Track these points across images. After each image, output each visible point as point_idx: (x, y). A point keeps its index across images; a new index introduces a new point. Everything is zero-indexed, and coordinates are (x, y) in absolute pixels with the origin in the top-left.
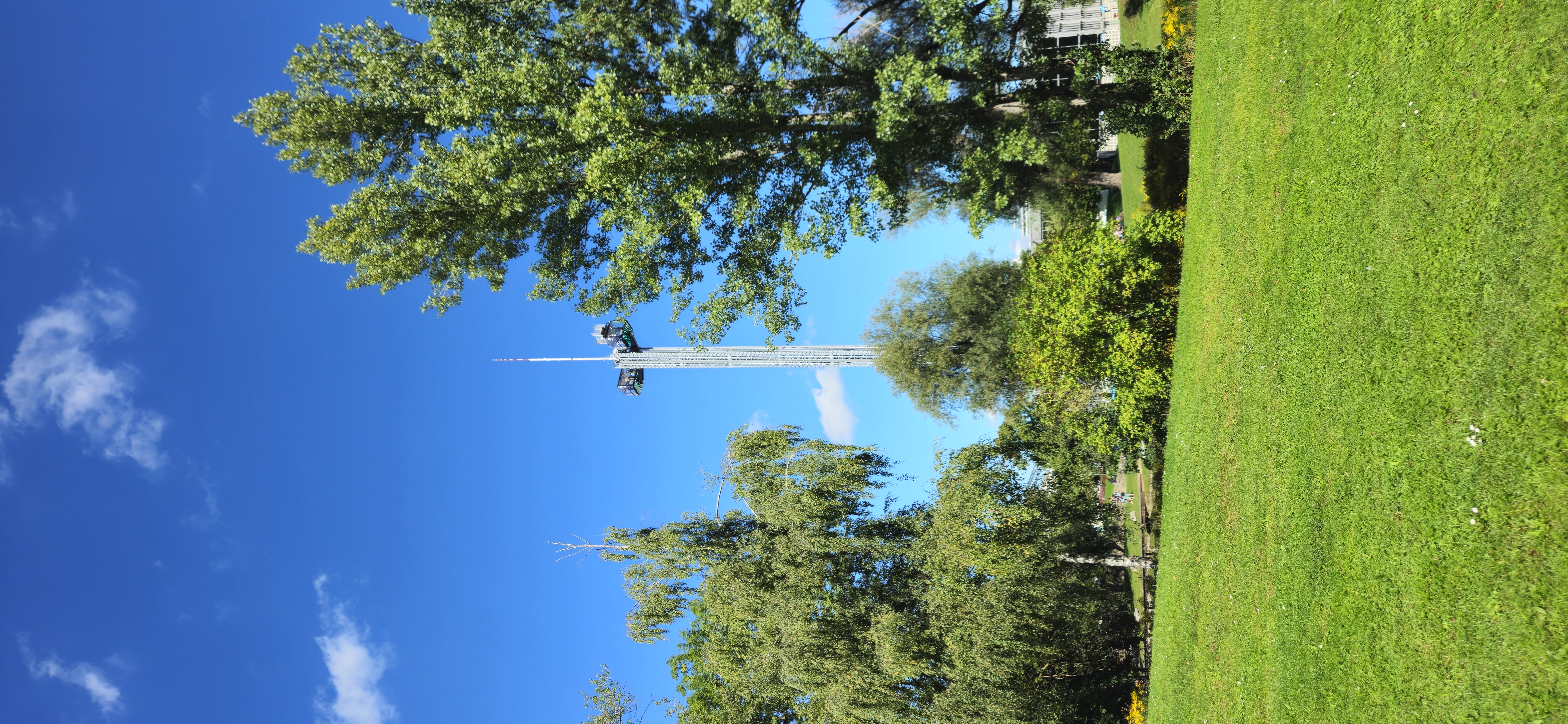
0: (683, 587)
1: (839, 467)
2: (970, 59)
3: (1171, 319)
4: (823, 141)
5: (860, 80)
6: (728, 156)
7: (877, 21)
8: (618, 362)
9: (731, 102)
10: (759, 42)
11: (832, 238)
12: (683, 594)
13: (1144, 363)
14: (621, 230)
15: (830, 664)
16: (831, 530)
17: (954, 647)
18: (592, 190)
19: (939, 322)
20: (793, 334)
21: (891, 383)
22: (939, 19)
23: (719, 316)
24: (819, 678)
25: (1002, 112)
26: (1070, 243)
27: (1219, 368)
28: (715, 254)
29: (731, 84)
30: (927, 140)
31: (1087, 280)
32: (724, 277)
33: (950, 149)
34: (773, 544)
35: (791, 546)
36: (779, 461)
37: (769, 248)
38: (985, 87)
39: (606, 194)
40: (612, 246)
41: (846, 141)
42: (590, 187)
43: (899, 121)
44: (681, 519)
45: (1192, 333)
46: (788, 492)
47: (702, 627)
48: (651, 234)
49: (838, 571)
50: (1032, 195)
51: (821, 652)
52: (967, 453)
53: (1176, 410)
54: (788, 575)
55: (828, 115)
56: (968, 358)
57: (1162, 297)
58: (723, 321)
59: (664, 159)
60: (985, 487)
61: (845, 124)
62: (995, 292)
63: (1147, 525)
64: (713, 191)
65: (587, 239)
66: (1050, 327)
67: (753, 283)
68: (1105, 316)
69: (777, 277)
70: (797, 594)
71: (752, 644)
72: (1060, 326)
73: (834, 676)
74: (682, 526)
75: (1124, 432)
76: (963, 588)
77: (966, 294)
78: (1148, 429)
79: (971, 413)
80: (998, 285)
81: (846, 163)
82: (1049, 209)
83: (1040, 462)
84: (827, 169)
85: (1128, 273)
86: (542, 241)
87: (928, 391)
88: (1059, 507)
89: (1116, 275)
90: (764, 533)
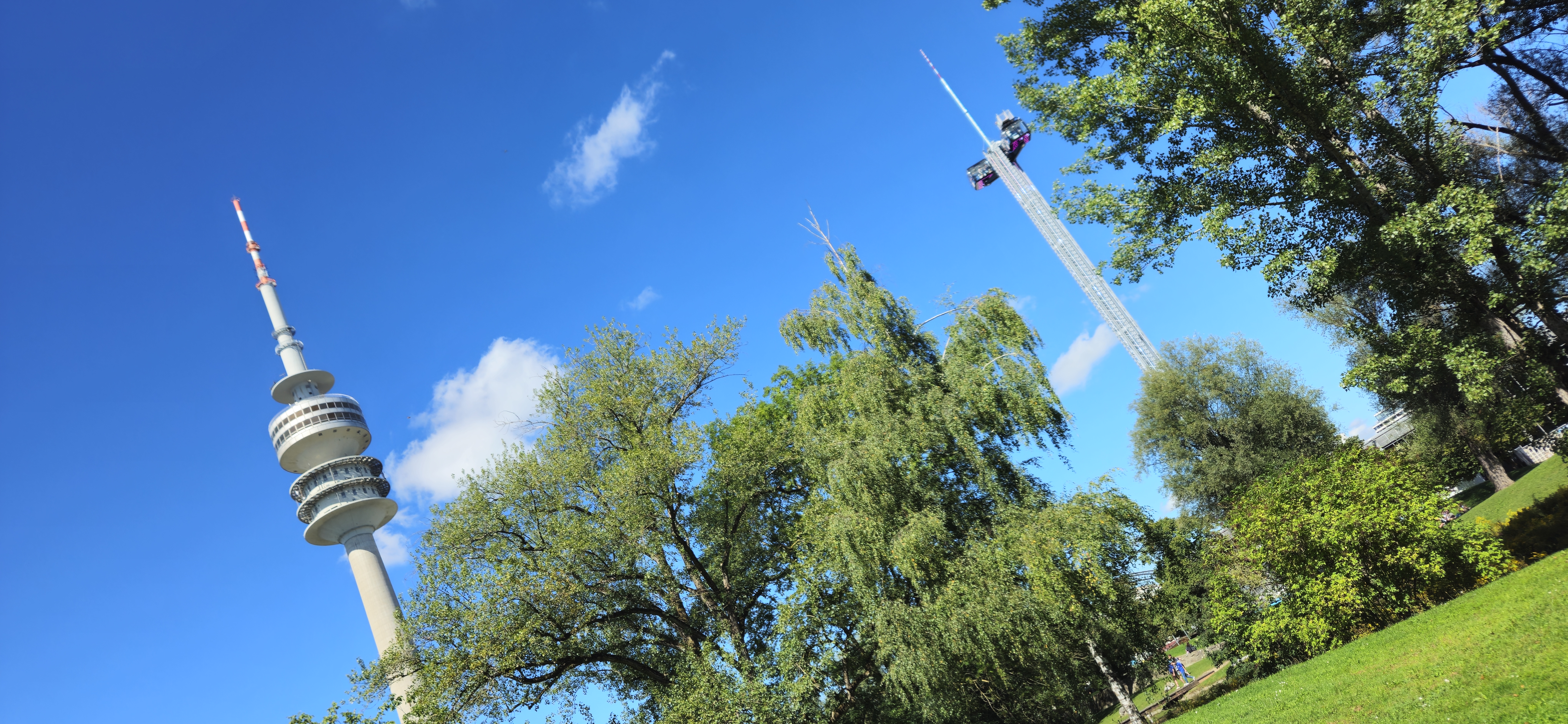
0: (846, 338)
1: (1032, 401)
2: (1532, 263)
3: (1394, 617)
4: (1337, 182)
5: (1428, 173)
6: (1256, 108)
7: (1505, 148)
8: (990, 152)
9: (1314, 73)
10: (1396, 55)
11: (1244, 255)
12: (840, 342)
13: (1329, 615)
14: (1114, 68)
15: (866, 497)
16: (975, 428)
17: (950, 592)
18: (1136, 16)
19: (1229, 403)
20: (1125, 281)
21: (1138, 397)
22: (1555, 205)
23: (1095, 207)
24: (850, 496)
25: (1498, 329)
26: (1403, 477)
27: (1381, 688)
28: (1151, 164)
29: (1331, 61)
30: (1413, 277)
31: (1375, 514)
32: (1135, 186)
33: (1417, 304)
34: (930, 387)
35: (939, 403)
36: (1001, 345)
37: (1192, 206)
38: (1513, 296)
39: (1139, 31)
40: (1093, 71)
41: (1351, 203)
42: (1137, 13)
43: (1413, 238)
44: (898, 299)
45: (1397, 643)
46: (982, 370)
47: (824, 374)
48: (1130, 95)
49: (944, 456)
50: (1425, 411)
51: (871, 484)
52: (1125, 503)
53: (1306, 670)
54: (913, 416)
55: (1366, 169)
56: (1211, 452)
57: (1410, 595)
58: (1094, 214)
59: (1211, 55)
60: (1104, 538)
61: (1370, 191)
62: (1296, 436)
63: (1171, 702)
64: (1211, 120)
65: (1085, 46)
66: (1301, 507)
67: (1148, 214)
68: (1350, 551)
69: (1168, 232)
70: (903, 434)
71: (839, 424)
72: (1309, 515)
73: (859, 507)
74: (893, 303)
75: (1247, 634)
76: (1003, 570)
77: (1274, 410)
78: (1266, 654)
79: (1162, 484)
80: (1305, 434)
81: (1329, 219)
82: (1422, 436)
83: (1160, 572)
84: (1310, 205)
85: (1413, 549)
86: (1055, 11)
87: (1155, 433)
88: (1133, 614)
89: (1402, 539)
90: (933, 374)
